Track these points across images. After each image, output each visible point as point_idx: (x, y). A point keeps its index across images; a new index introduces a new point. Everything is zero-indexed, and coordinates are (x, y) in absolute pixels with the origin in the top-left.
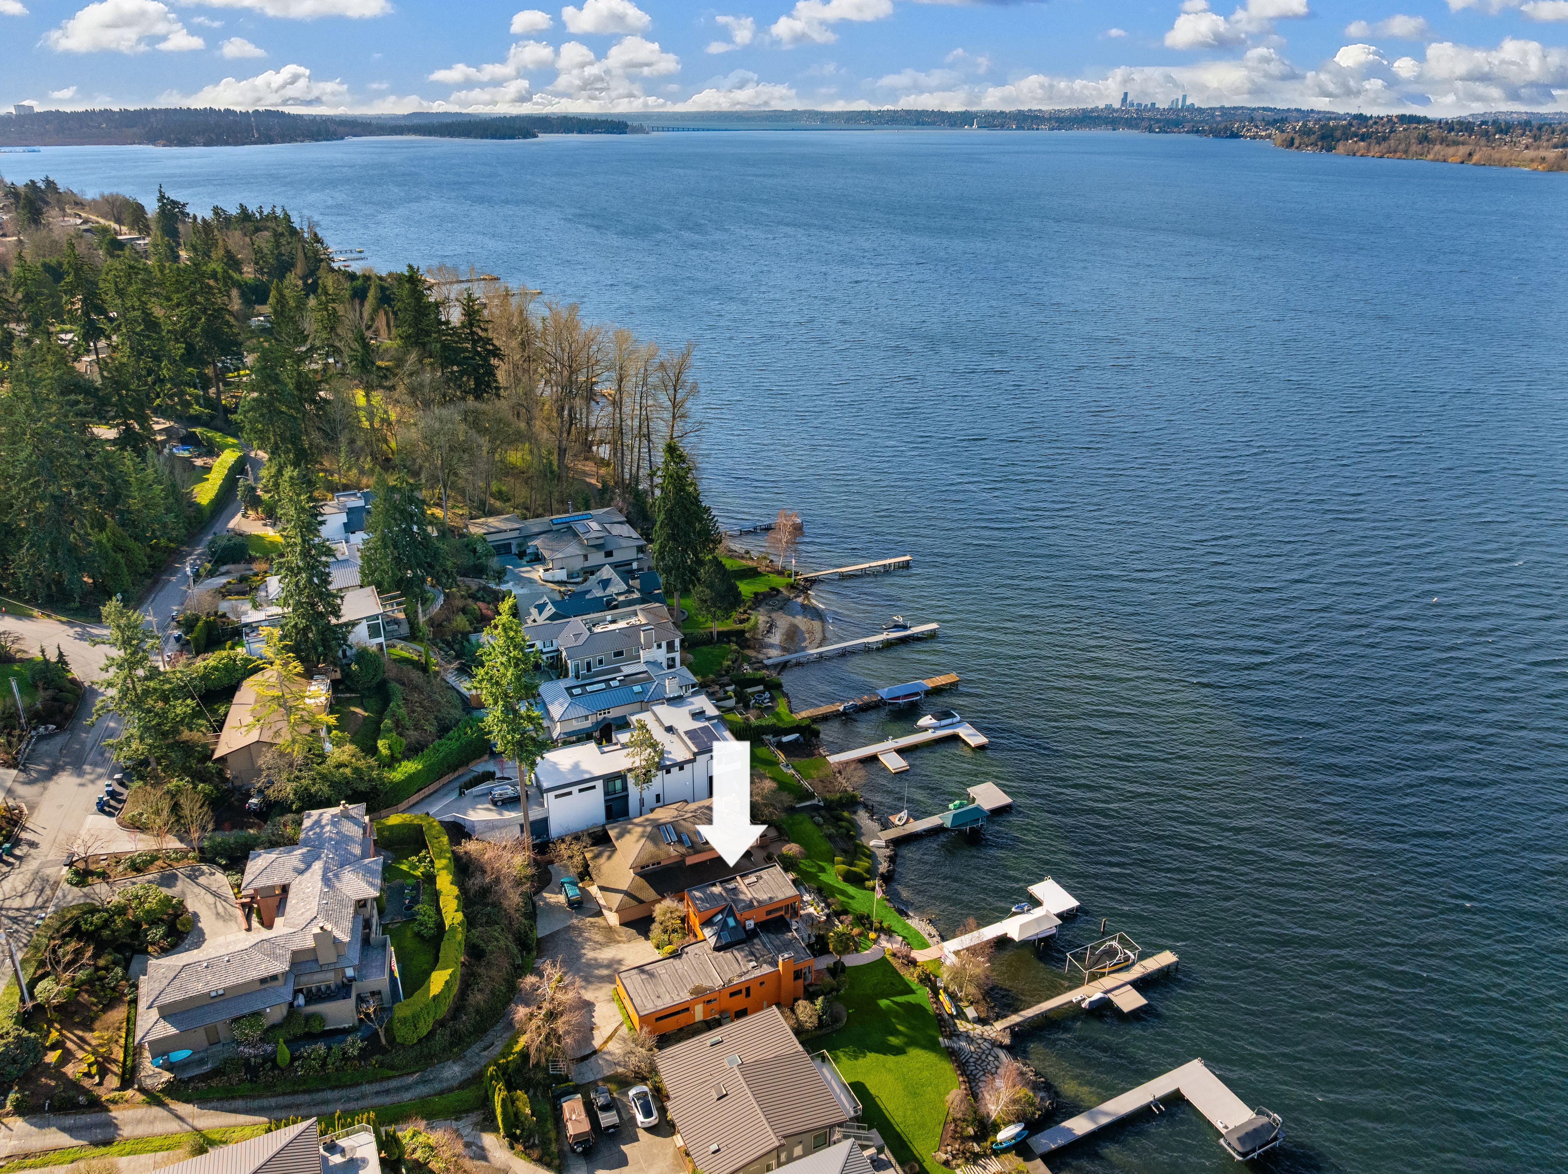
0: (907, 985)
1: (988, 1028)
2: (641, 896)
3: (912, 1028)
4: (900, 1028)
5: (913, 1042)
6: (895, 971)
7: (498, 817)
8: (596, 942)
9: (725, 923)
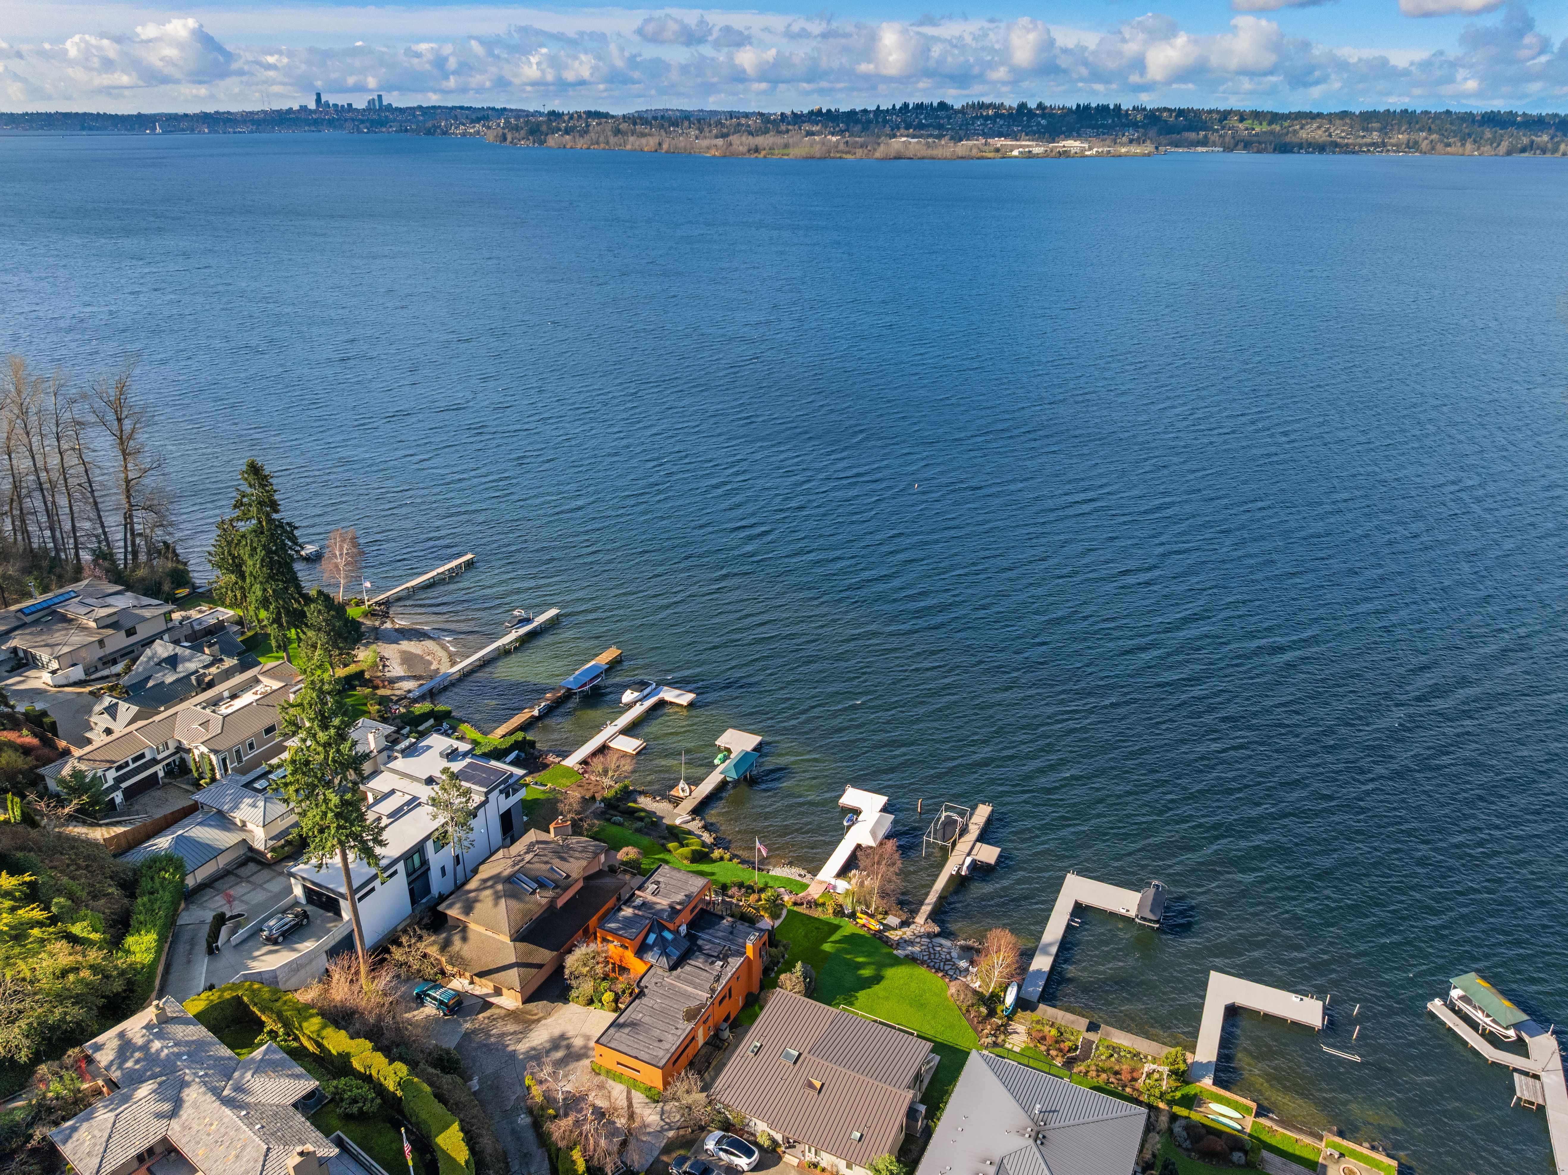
0: (828, 924)
1: (913, 927)
2: (536, 960)
3: (868, 955)
4: (860, 959)
5: (881, 966)
6: (810, 918)
7: (294, 956)
8: (515, 1033)
9: (664, 939)
